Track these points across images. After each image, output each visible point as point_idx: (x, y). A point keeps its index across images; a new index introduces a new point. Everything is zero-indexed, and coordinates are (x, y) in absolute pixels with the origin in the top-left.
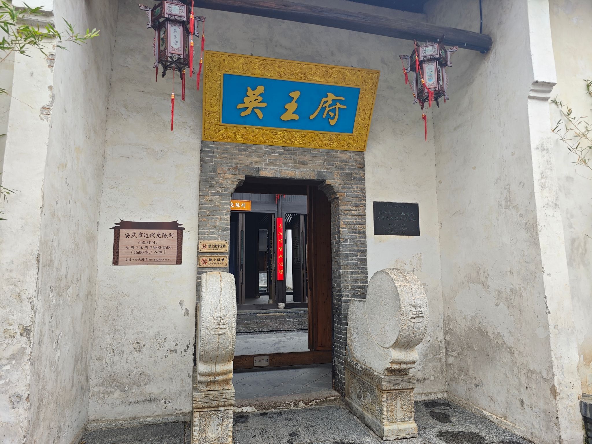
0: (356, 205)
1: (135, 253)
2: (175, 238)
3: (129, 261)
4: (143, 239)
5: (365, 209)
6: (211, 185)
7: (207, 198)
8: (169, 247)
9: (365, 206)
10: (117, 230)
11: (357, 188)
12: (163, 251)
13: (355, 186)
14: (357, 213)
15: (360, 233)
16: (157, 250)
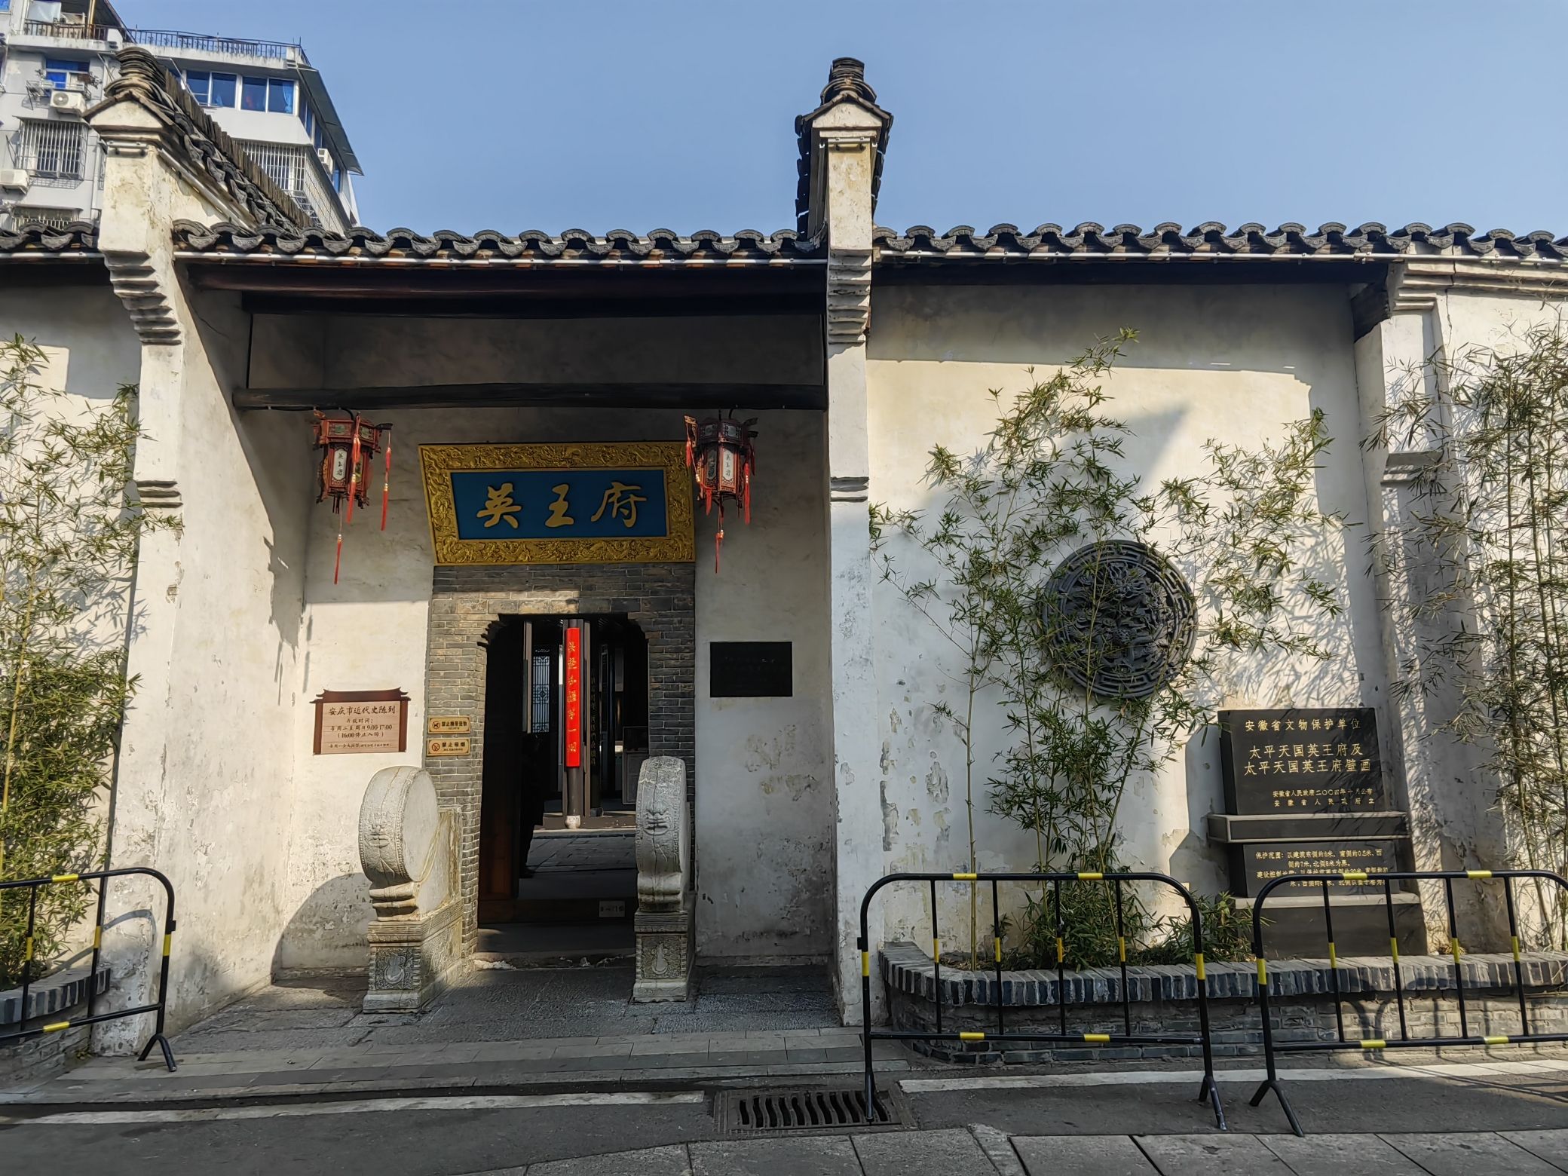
0: (678, 650)
1: (344, 736)
2: (398, 714)
3: (335, 749)
4: (354, 716)
5: (693, 658)
6: (448, 633)
7: (440, 652)
8: (389, 727)
9: (693, 650)
10: (319, 703)
11: (680, 622)
12: (380, 732)
13: (676, 620)
14: (678, 663)
15: (683, 695)
16: (373, 732)
